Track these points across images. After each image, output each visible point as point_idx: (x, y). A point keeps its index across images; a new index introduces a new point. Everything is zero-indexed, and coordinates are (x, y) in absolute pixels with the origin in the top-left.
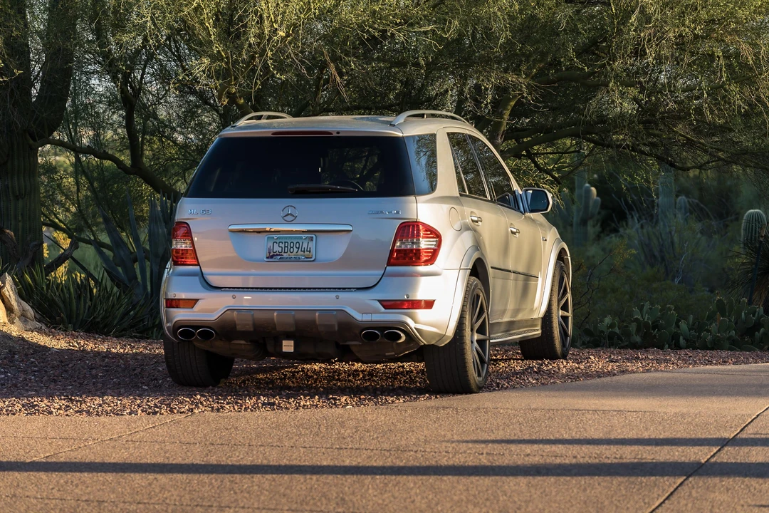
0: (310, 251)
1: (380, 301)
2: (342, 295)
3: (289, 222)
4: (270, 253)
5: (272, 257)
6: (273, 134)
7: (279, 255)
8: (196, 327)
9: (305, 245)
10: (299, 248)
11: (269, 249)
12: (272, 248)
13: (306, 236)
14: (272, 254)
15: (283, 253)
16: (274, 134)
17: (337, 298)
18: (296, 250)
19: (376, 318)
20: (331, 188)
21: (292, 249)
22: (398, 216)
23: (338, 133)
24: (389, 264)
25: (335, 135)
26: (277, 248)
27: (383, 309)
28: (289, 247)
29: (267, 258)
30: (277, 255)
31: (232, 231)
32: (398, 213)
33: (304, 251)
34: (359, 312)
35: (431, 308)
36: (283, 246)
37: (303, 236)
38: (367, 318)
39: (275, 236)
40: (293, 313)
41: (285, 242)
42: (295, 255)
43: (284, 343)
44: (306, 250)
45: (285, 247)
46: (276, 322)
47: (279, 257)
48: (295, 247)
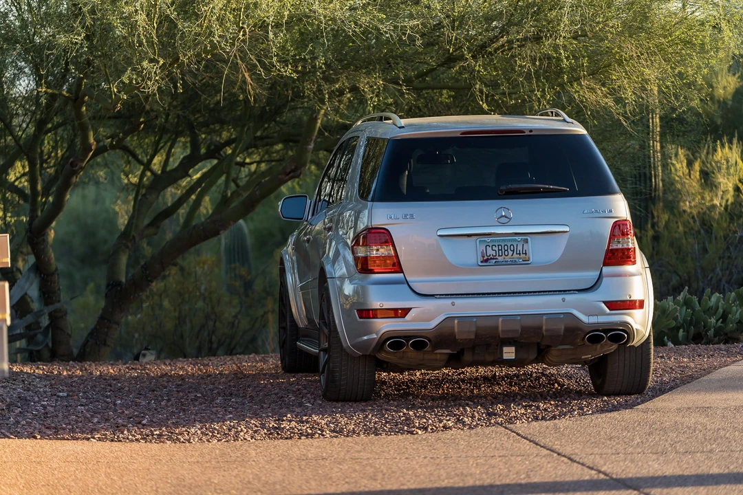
0: (526, 254)
1: (605, 303)
2: (569, 297)
3: (504, 224)
4: (483, 257)
5: (486, 261)
6: (460, 134)
7: (494, 259)
8: (407, 338)
9: (520, 248)
10: (513, 251)
11: (482, 253)
12: (485, 252)
13: (521, 238)
14: (486, 258)
15: (497, 257)
16: (463, 133)
17: (564, 300)
18: (511, 253)
19: (602, 319)
20: (543, 188)
21: (506, 252)
22: (611, 215)
23: (531, 131)
24: (605, 264)
25: (527, 133)
26: (490, 252)
27: (608, 311)
28: (503, 250)
29: (482, 262)
30: (491, 259)
31: (440, 236)
32: (611, 211)
33: (520, 254)
34: (586, 315)
35: (642, 308)
36: (496, 249)
37: (517, 238)
38: (593, 320)
39: (488, 239)
40: (519, 318)
41: (498, 245)
42: (510, 258)
43: (505, 349)
44: (521, 252)
45: (499, 250)
46: (500, 329)
47: (494, 261)
48: (509, 250)
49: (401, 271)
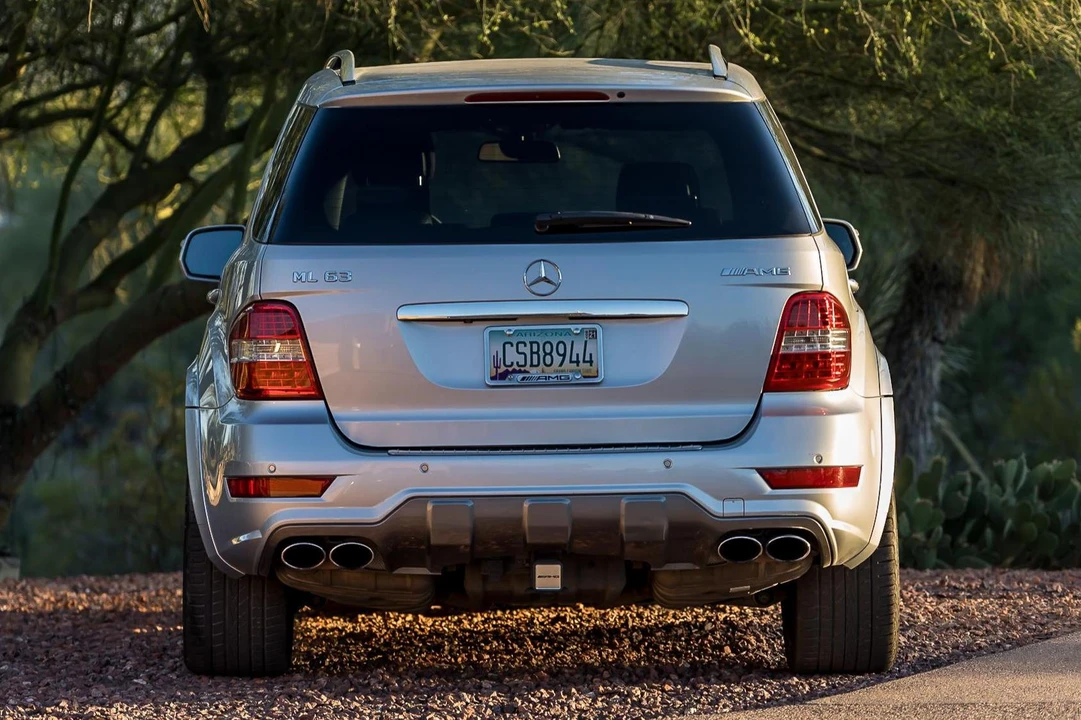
0: (591, 362)
1: (762, 472)
2: (679, 459)
3: (543, 297)
4: (497, 367)
5: (503, 376)
6: (466, 100)
7: (520, 372)
8: (327, 540)
9: (578, 349)
10: (564, 355)
11: (496, 359)
12: (501, 355)
13: (581, 327)
14: (503, 369)
15: (527, 368)
16: (471, 97)
17: (668, 464)
18: (558, 359)
19: (754, 507)
20: (633, 220)
21: (548, 358)
22: (785, 279)
23: (621, 95)
24: (769, 387)
25: (613, 99)
26: (512, 356)
27: (768, 489)
28: (541, 353)
29: (493, 378)
30: (514, 371)
31: (401, 320)
32: (784, 272)
33: (578, 362)
34: (717, 497)
35: (856, 485)
36: (527, 351)
37: (572, 327)
38: (733, 508)
39: (509, 329)
40: (567, 502)
41: (531, 343)
42: (557, 371)
43: (540, 569)
44: (581, 359)
45: (532, 353)
46: (526, 523)
47: (521, 376)
48: (554, 353)
49: (320, 396)
